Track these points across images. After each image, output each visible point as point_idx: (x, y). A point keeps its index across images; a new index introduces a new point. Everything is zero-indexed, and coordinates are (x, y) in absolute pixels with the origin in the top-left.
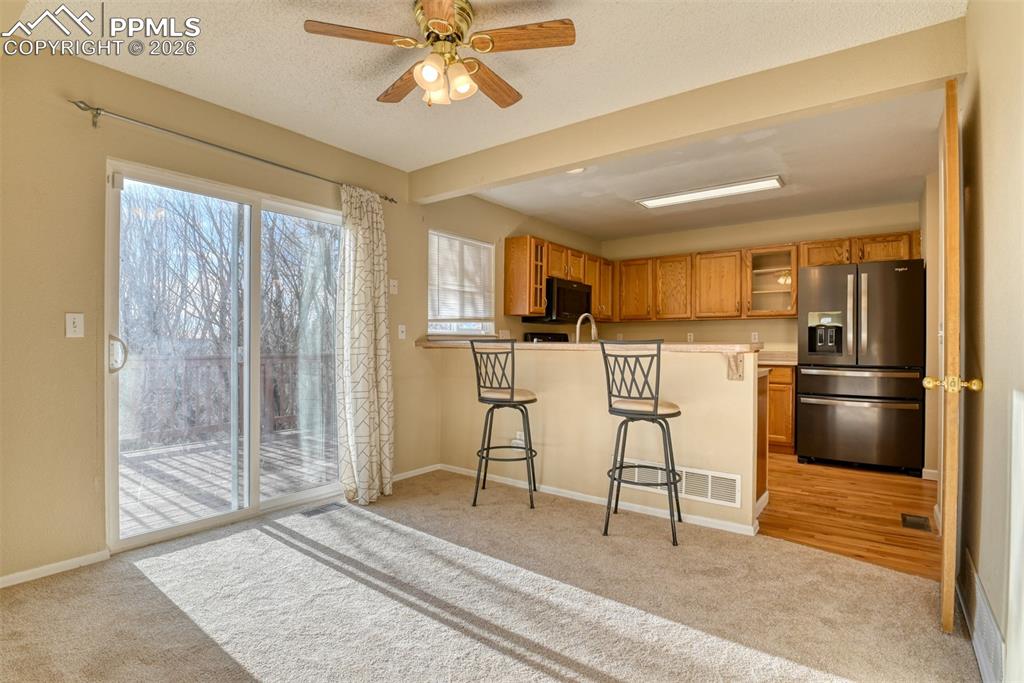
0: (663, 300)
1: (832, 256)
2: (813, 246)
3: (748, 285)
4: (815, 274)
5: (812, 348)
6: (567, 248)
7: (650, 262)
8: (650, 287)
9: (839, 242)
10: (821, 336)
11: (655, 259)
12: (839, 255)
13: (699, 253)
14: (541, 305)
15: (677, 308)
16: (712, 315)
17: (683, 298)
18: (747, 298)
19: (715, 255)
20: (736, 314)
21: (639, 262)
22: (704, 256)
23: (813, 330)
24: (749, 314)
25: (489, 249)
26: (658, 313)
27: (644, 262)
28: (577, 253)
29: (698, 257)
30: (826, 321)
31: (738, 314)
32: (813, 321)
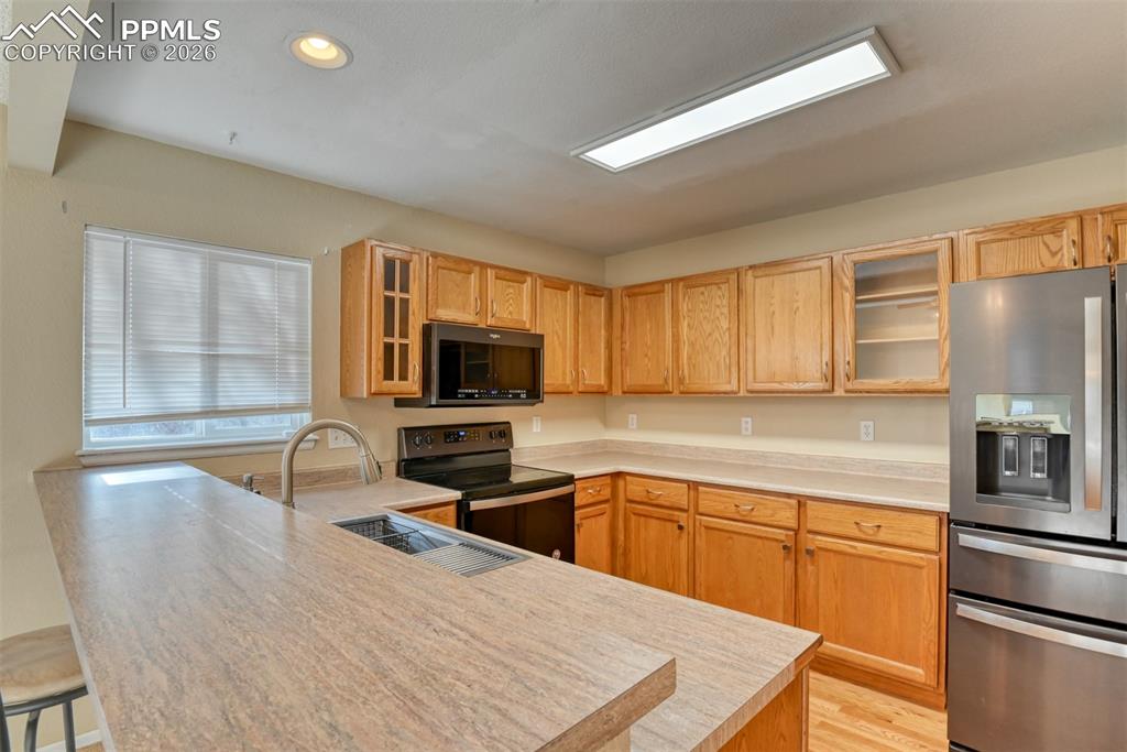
0: (689, 358)
1: (1036, 256)
2: (989, 236)
3: (847, 328)
4: (995, 302)
5: (987, 484)
6: (484, 266)
7: (668, 287)
8: (669, 333)
9: (1054, 225)
10: (1010, 455)
11: (674, 281)
12: (1054, 254)
13: (751, 267)
14: (403, 377)
15: (714, 373)
16: (776, 386)
17: (724, 353)
18: (845, 354)
19: (782, 269)
20: (821, 385)
21: (649, 289)
22: (759, 273)
23: (987, 439)
24: (850, 386)
25: (300, 271)
26: (681, 381)
27: (656, 288)
28: (516, 275)
29: (750, 272)
30: (1023, 410)
31: (827, 386)
32: (990, 409)
